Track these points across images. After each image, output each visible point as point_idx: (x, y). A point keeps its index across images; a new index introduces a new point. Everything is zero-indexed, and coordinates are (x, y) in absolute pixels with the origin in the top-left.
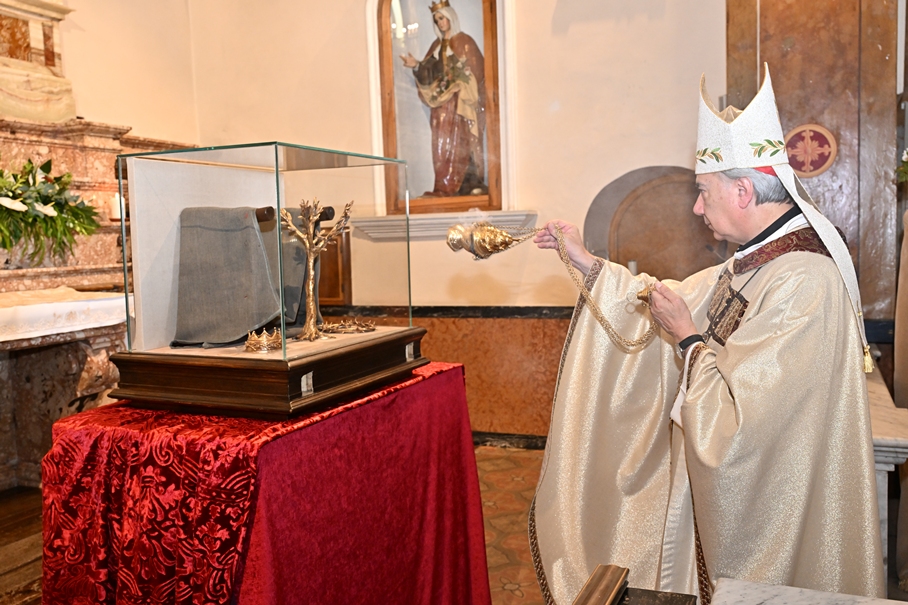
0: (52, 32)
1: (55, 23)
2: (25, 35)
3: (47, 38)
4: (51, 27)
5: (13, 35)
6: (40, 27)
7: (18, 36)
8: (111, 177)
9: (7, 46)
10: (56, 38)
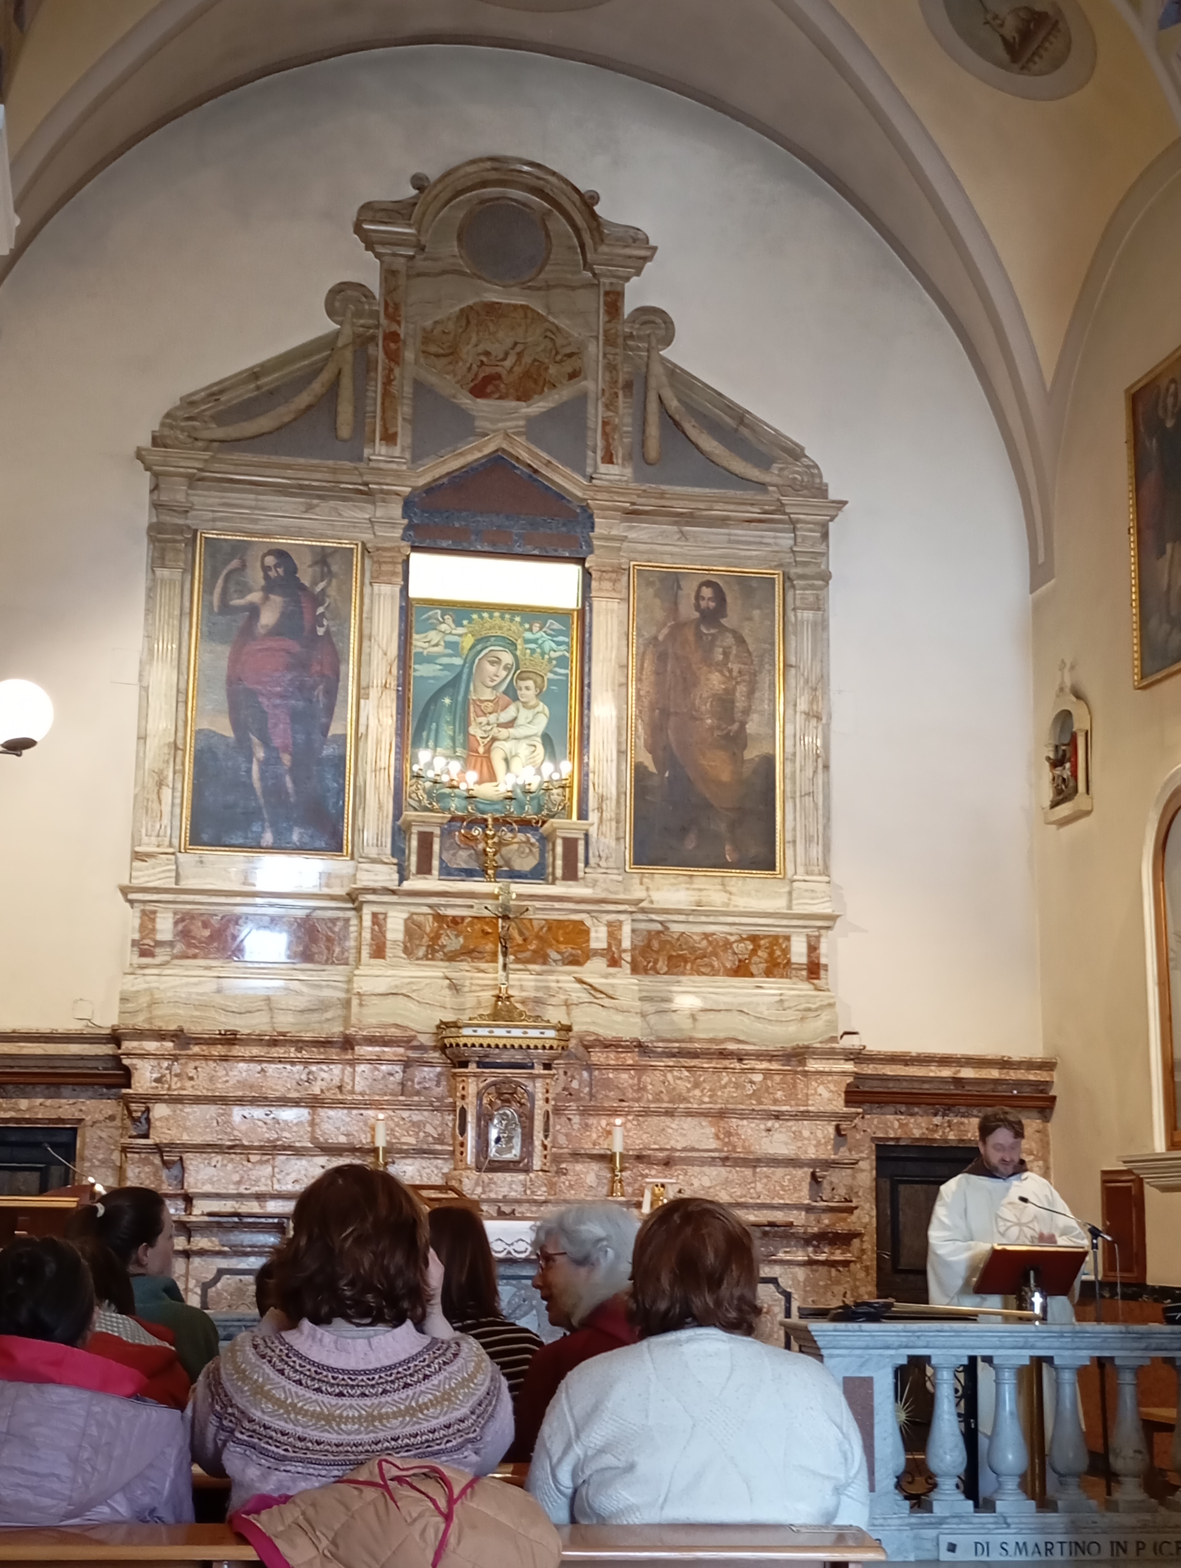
0: (819, 942)
1: (823, 932)
2: (786, 951)
3: (813, 949)
4: (818, 937)
5: (771, 954)
6: (804, 939)
7: (778, 953)
8: (838, 1105)
9: (764, 966)
10: (823, 948)
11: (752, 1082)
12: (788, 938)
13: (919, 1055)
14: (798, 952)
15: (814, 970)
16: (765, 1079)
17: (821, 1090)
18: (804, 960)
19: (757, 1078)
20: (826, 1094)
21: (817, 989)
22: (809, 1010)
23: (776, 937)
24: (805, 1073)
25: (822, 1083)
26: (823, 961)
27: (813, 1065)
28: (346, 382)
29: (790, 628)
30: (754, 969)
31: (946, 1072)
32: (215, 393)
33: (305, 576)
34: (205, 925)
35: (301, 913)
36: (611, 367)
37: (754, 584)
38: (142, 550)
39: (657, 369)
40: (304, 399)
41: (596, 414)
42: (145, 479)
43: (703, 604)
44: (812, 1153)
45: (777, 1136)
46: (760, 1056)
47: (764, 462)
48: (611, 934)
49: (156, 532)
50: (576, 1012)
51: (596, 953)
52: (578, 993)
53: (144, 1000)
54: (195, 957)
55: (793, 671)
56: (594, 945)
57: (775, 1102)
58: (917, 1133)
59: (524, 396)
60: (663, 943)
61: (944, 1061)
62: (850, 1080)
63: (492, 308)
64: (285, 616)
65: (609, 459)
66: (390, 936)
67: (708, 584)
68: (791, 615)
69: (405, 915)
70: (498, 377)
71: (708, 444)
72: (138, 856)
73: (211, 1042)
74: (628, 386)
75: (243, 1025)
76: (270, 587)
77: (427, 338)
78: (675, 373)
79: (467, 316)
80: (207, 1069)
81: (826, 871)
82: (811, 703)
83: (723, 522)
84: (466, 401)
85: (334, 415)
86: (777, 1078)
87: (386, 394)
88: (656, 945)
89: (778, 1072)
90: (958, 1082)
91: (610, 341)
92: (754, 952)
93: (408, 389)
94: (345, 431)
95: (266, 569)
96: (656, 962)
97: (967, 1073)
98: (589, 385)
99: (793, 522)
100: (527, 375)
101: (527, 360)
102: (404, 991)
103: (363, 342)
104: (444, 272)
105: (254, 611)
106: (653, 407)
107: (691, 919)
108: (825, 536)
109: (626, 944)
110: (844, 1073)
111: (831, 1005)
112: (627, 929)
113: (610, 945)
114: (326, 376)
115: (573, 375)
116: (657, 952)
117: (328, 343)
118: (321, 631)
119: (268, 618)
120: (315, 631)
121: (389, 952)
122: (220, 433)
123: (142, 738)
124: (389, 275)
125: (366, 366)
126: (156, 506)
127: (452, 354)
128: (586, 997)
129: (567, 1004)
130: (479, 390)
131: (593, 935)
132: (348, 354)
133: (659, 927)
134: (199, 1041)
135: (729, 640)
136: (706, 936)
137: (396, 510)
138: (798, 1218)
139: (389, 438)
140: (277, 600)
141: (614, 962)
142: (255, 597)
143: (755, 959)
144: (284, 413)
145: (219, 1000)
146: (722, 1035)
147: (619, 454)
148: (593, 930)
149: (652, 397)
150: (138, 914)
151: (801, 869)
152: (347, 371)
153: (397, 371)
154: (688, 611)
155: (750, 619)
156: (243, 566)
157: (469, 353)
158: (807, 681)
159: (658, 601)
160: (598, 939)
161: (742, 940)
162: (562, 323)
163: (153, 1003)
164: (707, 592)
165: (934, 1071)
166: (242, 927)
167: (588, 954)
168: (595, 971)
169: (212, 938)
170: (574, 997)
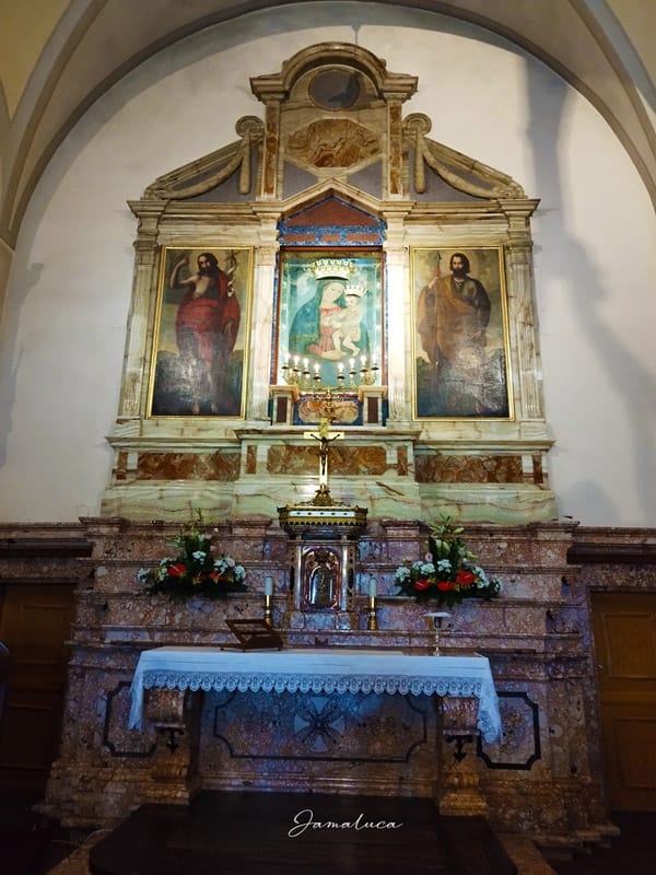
0: (540, 460)
1: (543, 453)
2: (519, 466)
3: (537, 464)
4: (540, 456)
5: (509, 468)
6: (531, 458)
7: (514, 467)
8: (563, 563)
9: (504, 476)
10: (544, 463)
11: (499, 548)
12: (520, 458)
13: (617, 529)
14: (527, 465)
15: (538, 477)
16: (509, 546)
17: (549, 553)
18: (531, 471)
19: (504, 545)
20: (553, 556)
21: (542, 489)
22: (537, 502)
23: (512, 457)
24: (537, 542)
25: (550, 548)
26: (544, 471)
27: (542, 536)
28: (246, 164)
29: (509, 276)
30: (498, 478)
31: (637, 541)
32: (174, 176)
33: (222, 266)
34: (156, 460)
35: (213, 451)
36: (395, 145)
37: (486, 254)
38: (130, 258)
39: (421, 142)
40: (222, 174)
41: (387, 171)
42: (136, 223)
43: (455, 266)
44: (546, 597)
45: (519, 585)
46: (505, 531)
47: (489, 187)
48: (400, 455)
49: (137, 244)
50: (377, 504)
51: (390, 467)
52: (378, 492)
53: (116, 504)
54: (149, 479)
55: (512, 300)
56: (389, 462)
57: (517, 561)
58: (619, 582)
59: (346, 164)
60: (438, 463)
61: (634, 532)
62: (569, 546)
63: (327, 122)
64: (210, 288)
65: (395, 191)
66: (258, 459)
67: (457, 255)
68: (510, 269)
69: (269, 447)
70: (332, 156)
71: (452, 178)
72: (119, 421)
73: (148, 528)
74: (405, 155)
75: (168, 518)
76: (202, 273)
77: (292, 140)
78: (432, 145)
79: (313, 128)
81: (542, 415)
82: (526, 318)
83: (465, 220)
84: (313, 169)
85: (238, 180)
86: (518, 545)
87: (268, 168)
88: (433, 465)
89: (518, 541)
91: (394, 131)
92: (498, 467)
93: (281, 166)
94: (244, 188)
95: (200, 263)
96: (434, 474)
97: (651, 541)
98: (383, 156)
99: (507, 217)
100: (347, 153)
101: (347, 146)
102: (266, 493)
103: (254, 146)
104: (302, 107)
105: (193, 286)
106: (420, 162)
107: (455, 447)
108: (528, 224)
110: (565, 541)
111: (552, 499)
112: (410, 451)
113: (399, 461)
114: (235, 162)
115: (374, 151)
116: (434, 469)
117: (236, 146)
118: (230, 294)
119: (200, 289)
120: (226, 294)
121: (258, 470)
122: (175, 194)
123: (126, 357)
124: (270, 110)
125: (255, 156)
126: (140, 233)
127: (305, 146)
128: (383, 494)
129: (371, 499)
130: (321, 163)
131: (388, 456)
132: (247, 150)
133: (434, 453)
134: (142, 527)
135: (471, 285)
136: (466, 458)
137: (273, 226)
138: (539, 646)
139: (269, 190)
140: (206, 279)
141: (402, 472)
142: (194, 278)
143: (499, 471)
144: (212, 181)
145: (160, 503)
146: (478, 519)
147: (401, 190)
148: (388, 453)
149: (419, 157)
150: (117, 454)
151: (525, 415)
152: (246, 158)
153: (274, 157)
154: (446, 270)
155: (485, 273)
156: (188, 262)
157: (314, 146)
158: (522, 305)
159: (428, 267)
160: (391, 458)
161: (489, 459)
162: (367, 126)
163: (120, 507)
164: (457, 260)
165: (627, 540)
166: (178, 460)
167: (386, 468)
168: (390, 478)
169: (160, 467)
170: (376, 495)
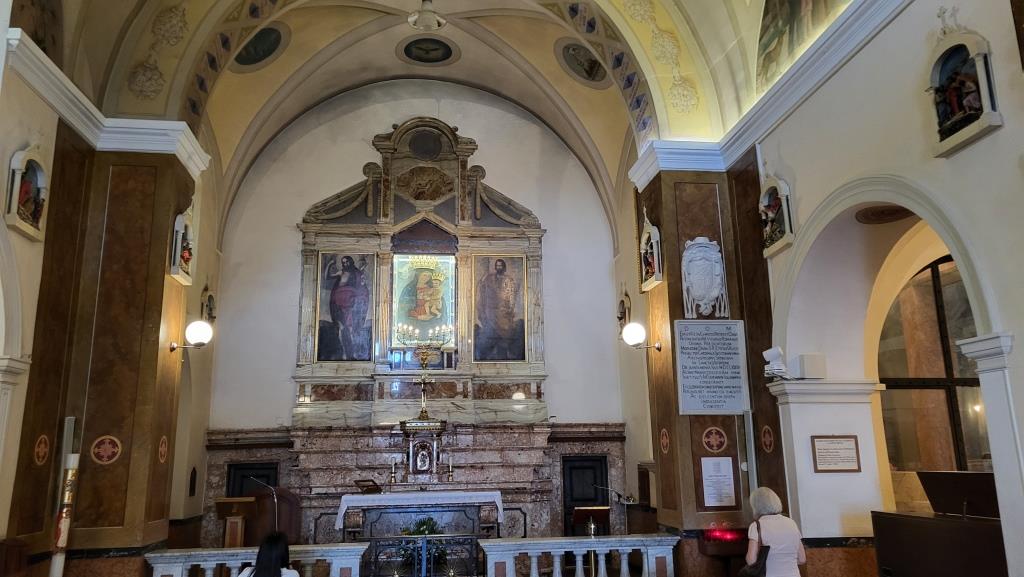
0: (541, 385)
1: (542, 381)
2: (529, 389)
3: (538, 387)
4: (540, 383)
6: (536, 384)
7: (526, 389)
8: (545, 444)
10: (542, 387)
11: (514, 437)
12: (530, 384)
13: (576, 424)
14: (534, 388)
15: (539, 395)
16: (519, 436)
17: (539, 439)
18: (536, 392)
19: (517, 435)
20: (541, 440)
21: (540, 401)
23: (526, 382)
24: (534, 433)
25: (540, 436)
26: (542, 392)
27: (536, 430)
28: (370, 197)
29: (529, 274)
31: (586, 430)
32: (325, 203)
33: (357, 265)
34: (323, 389)
35: (356, 383)
36: (463, 187)
37: (516, 260)
38: (299, 259)
39: (479, 186)
40: (356, 204)
41: (458, 203)
42: (301, 235)
43: (498, 267)
44: (535, 462)
45: (522, 456)
46: (518, 427)
47: (518, 217)
48: (464, 386)
49: (304, 251)
50: (452, 415)
51: (459, 393)
52: (453, 408)
53: (301, 416)
54: (319, 400)
55: (530, 289)
56: (458, 390)
57: (523, 444)
58: (576, 451)
59: (433, 198)
60: (485, 388)
61: (585, 425)
62: (549, 434)
63: (421, 168)
65: (463, 219)
66: (385, 390)
67: (499, 260)
68: (529, 270)
69: (391, 383)
70: (424, 192)
71: (498, 211)
72: (298, 366)
73: (323, 430)
74: (470, 193)
75: (334, 424)
76: (345, 269)
77: (399, 180)
78: (486, 188)
79: (412, 172)
80: (320, 441)
81: (543, 360)
82: (537, 300)
83: (504, 238)
84: (412, 201)
85: (366, 208)
86: (524, 435)
87: (385, 200)
88: (482, 389)
89: (524, 433)
90: (590, 432)
91: (463, 178)
92: (518, 389)
93: (392, 198)
94: (370, 214)
95: (343, 263)
96: (483, 395)
97: (593, 430)
98: (456, 193)
99: (529, 238)
100: (433, 191)
101: (434, 186)
102: (390, 410)
103: (376, 183)
104: (405, 157)
105: (339, 278)
106: (478, 200)
107: (495, 379)
108: (540, 242)
109: (470, 389)
110: (547, 432)
111: (545, 407)
112: (470, 384)
113: (464, 390)
114: (363, 196)
115: (451, 190)
116: (483, 391)
117: (364, 184)
118: (363, 284)
119: (344, 280)
120: (360, 284)
121: (385, 396)
122: (326, 217)
123: (300, 324)
124: (385, 159)
125: (377, 192)
126: (304, 243)
127: (407, 185)
128: (455, 409)
129: (448, 412)
130: (417, 197)
131: (458, 387)
132: (371, 187)
133: (483, 382)
134: (319, 430)
135: (507, 280)
136: (501, 385)
137: (388, 240)
138: (528, 486)
139: (386, 216)
140: (347, 274)
141: (466, 396)
142: (339, 273)
143: (518, 392)
144: (349, 209)
145: (327, 415)
146: (505, 420)
147: (467, 216)
148: (458, 385)
149: (478, 196)
150: (298, 385)
151: (534, 359)
152: (371, 192)
153: (388, 192)
154: (492, 270)
156: (335, 263)
157: (413, 185)
158: (535, 292)
159: (482, 268)
161: (513, 385)
162: (447, 172)
163: (304, 417)
164: (499, 263)
165: (581, 429)
166: (336, 389)
167: (457, 394)
168: (458, 400)
169: (325, 393)
170: (451, 409)
